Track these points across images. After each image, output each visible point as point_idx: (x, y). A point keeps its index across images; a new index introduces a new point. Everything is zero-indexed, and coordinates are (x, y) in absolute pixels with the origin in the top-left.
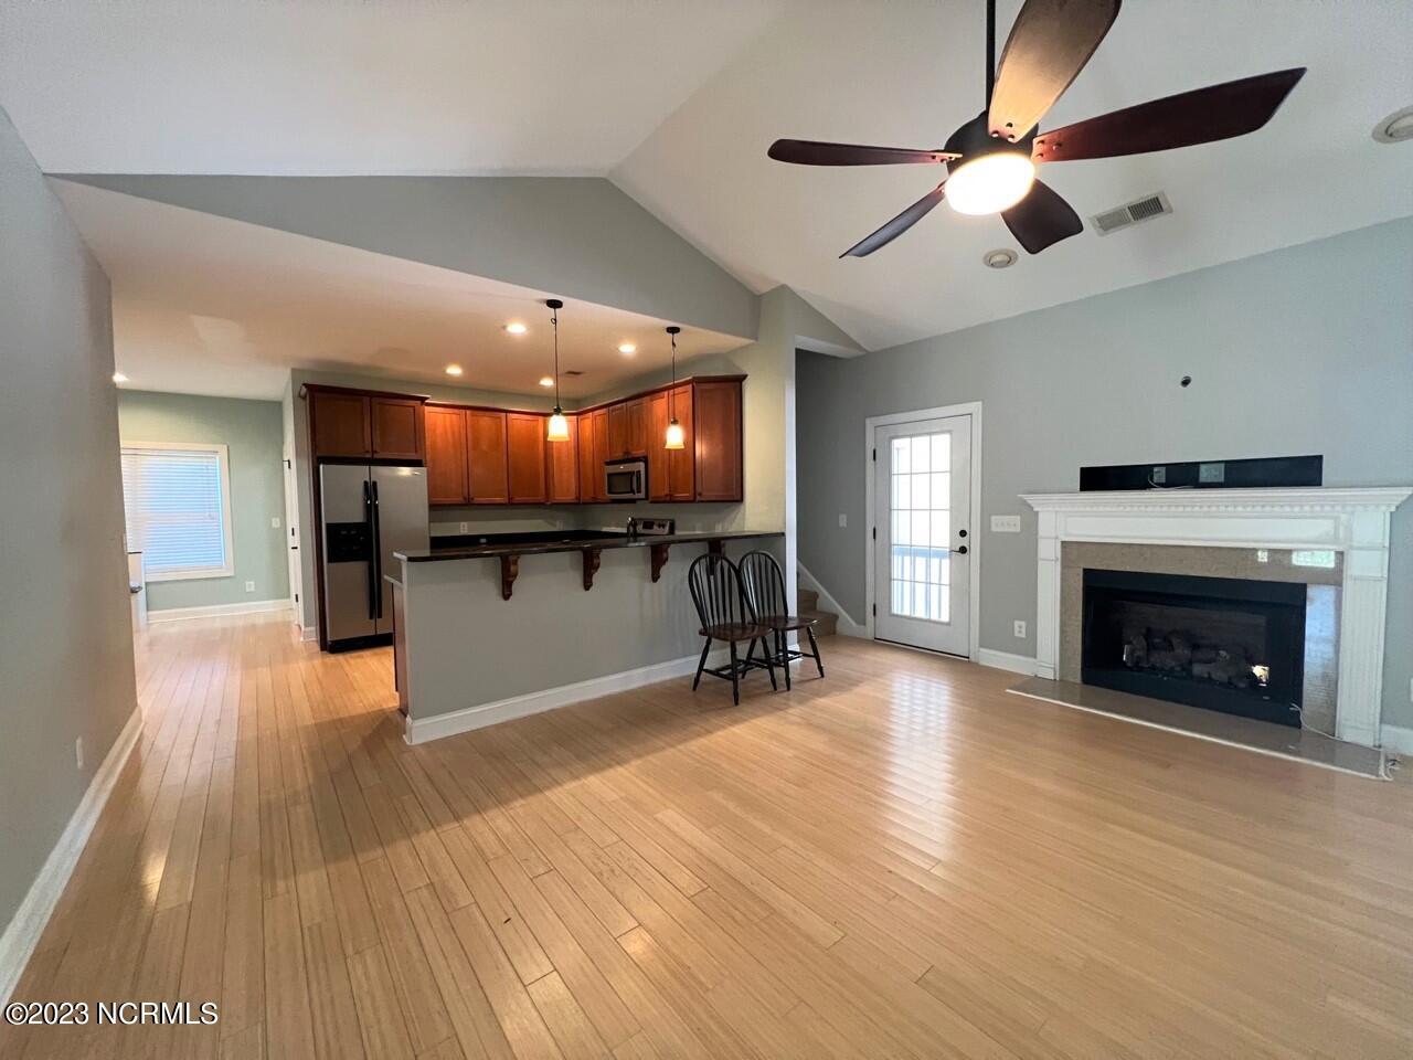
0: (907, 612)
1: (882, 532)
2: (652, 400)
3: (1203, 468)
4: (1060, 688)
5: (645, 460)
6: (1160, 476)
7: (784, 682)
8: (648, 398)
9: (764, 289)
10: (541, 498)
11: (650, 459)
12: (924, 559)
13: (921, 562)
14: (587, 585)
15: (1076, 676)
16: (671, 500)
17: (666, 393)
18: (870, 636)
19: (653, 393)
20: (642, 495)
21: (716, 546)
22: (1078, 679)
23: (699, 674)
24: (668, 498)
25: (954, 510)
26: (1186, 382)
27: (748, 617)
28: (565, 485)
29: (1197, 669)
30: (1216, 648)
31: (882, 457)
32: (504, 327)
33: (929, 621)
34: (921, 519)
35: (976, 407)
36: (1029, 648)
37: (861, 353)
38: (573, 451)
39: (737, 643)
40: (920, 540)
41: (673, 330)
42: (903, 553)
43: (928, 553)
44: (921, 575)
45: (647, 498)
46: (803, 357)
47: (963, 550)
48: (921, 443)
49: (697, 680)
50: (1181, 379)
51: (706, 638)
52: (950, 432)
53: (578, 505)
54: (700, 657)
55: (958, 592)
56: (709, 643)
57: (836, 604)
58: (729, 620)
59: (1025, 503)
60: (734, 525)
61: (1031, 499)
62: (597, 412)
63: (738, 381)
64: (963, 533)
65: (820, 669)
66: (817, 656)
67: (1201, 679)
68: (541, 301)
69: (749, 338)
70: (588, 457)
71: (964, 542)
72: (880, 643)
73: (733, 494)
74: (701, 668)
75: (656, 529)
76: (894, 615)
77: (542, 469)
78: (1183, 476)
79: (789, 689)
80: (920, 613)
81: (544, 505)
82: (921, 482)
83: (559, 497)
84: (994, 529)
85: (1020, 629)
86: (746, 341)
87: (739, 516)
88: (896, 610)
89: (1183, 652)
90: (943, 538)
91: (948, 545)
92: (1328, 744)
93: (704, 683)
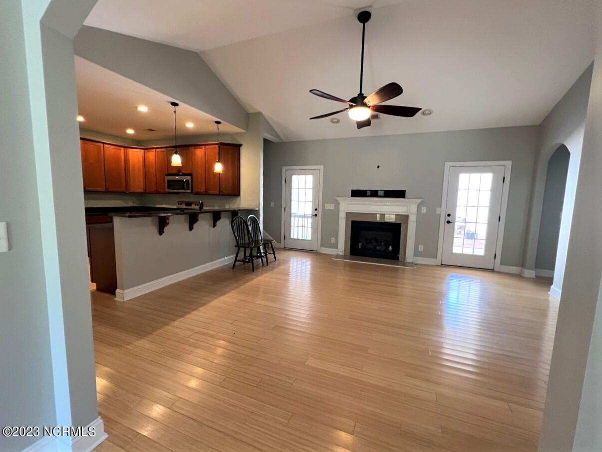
0: (296, 237)
1: (288, 209)
2: (195, 149)
3: (379, 191)
4: (345, 257)
5: (191, 175)
6: (369, 193)
7: (266, 263)
8: (193, 147)
9: (251, 111)
10: (123, 189)
11: (194, 175)
12: (302, 219)
13: (301, 219)
14: (191, 229)
15: (348, 253)
16: (206, 193)
17: (204, 147)
18: (282, 247)
19: (197, 146)
20: (189, 191)
21: (234, 213)
22: (349, 254)
23: (235, 262)
24: (205, 193)
25: (314, 202)
26: (378, 167)
27: (251, 240)
28: (137, 183)
29: (378, 248)
30: (381, 242)
31: (289, 182)
32: (136, 107)
33: (304, 240)
34: (302, 204)
35: (321, 167)
36: (335, 246)
37: (281, 141)
38: (142, 167)
39: (247, 249)
40: (301, 212)
41: (218, 123)
42: (295, 216)
43: (304, 216)
44: (300, 224)
45: (192, 192)
46: (266, 141)
47: (316, 215)
48: (302, 177)
49: (234, 265)
50: (377, 166)
51: (237, 248)
52: (313, 174)
53: (145, 193)
54: (235, 255)
55: (314, 229)
56: (239, 250)
57: (269, 236)
58: (244, 242)
59: (336, 200)
60: (235, 205)
61: (338, 199)
62: (158, 150)
63: (239, 146)
64: (316, 210)
65: (275, 257)
66: (274, 253)
67: (378, 251)
68: (169, 102)
69: (244, 129)
70: (153, 170)
71: (316, 213)
72: (286, 249)
73: (236, 192)
74: (236, 260)
75: (193, 206)
76: (292, 239)
77: (123, 174)
78: (374, 194)
79: (267, 265)
80: (300, 238)
81: (123, 193)
82: (302, 192)
83: (132, 190)
84: (326, 208)
85: (333, 240)
86: (242, 131)
87: (238, 201)
88: (292, 237)
89: (374, 243)
90: (309, 211)
91: (311, 213)
92: (404, 263)
93: (237, 266)
